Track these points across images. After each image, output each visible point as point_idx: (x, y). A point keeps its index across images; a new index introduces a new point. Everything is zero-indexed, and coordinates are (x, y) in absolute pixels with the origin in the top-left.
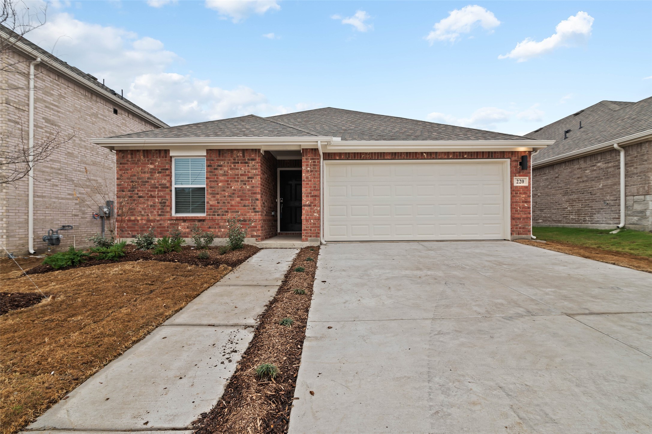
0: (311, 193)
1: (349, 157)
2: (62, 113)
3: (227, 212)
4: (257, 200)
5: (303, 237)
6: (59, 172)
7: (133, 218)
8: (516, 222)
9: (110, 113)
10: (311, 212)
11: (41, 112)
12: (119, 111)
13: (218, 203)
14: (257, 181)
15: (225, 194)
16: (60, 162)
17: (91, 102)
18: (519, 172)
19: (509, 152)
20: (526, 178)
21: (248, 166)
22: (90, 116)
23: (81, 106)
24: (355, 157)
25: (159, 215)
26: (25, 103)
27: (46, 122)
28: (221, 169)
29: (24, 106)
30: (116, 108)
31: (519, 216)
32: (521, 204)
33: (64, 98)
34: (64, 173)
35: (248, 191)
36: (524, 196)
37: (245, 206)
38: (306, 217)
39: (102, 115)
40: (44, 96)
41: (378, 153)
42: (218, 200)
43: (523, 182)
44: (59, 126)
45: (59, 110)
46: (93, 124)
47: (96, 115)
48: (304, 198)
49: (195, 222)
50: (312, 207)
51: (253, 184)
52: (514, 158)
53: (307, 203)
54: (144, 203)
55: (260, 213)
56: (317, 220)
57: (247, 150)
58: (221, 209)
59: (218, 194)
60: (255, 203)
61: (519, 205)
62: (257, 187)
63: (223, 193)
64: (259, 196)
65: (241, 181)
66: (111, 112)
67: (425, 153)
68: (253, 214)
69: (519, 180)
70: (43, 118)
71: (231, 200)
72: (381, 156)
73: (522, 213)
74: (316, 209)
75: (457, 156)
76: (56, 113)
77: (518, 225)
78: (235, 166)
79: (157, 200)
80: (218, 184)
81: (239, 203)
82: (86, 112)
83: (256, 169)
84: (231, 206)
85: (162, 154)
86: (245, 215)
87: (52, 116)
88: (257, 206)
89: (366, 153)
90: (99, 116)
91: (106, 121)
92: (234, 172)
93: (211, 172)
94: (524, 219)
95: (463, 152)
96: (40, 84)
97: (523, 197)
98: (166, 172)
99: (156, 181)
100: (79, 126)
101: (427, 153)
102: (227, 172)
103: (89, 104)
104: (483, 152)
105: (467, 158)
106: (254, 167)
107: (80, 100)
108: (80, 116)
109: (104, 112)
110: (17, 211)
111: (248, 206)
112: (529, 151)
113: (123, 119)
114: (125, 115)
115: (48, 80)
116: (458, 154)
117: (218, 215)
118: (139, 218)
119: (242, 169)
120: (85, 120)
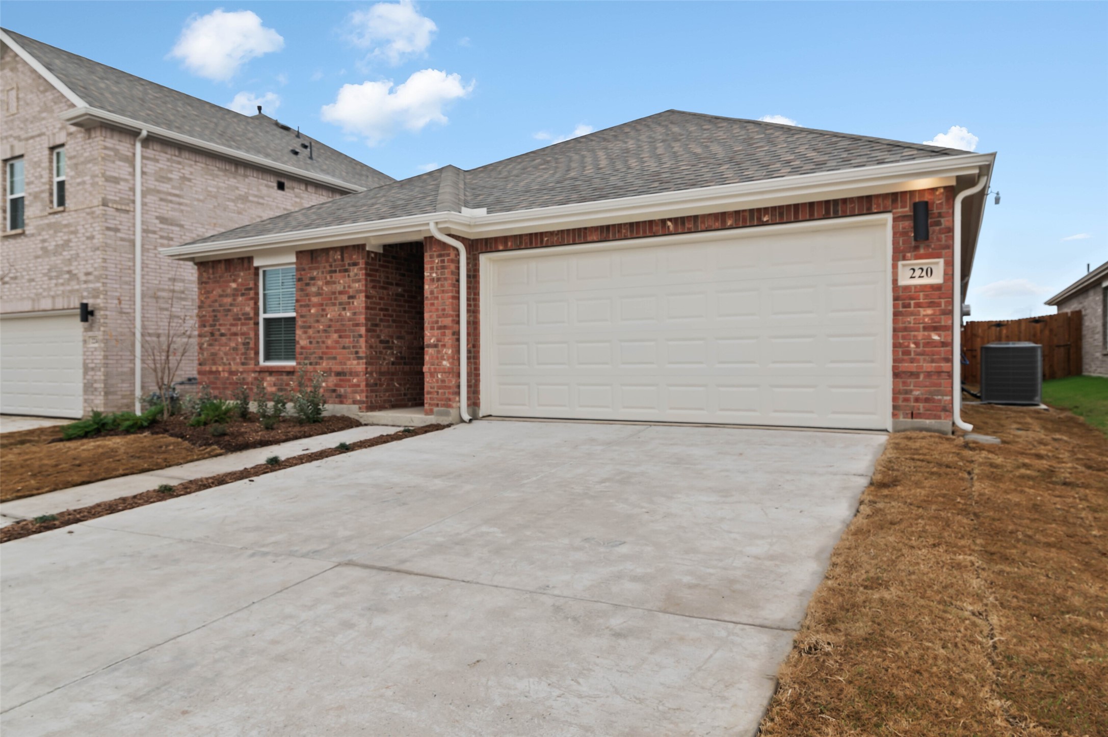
0: (437, 322)
1: (521, 243)
2: (186, 205)
3: (321, 358)
4: (361, 336)
5: (426, 406)
6: (183, 296)
7: (214, 368)
8: (904, 383)
9: (271, 190)
10: (437, 358)
11: (153, 209)
12: (287, 184)
13: (311, 343)
14: (360, 302)
15: (318, 327)
16: (183, 281)
17: (235, 178)
18: (916, 248)
19: (885, 196)
20: (937, 263)
21: (349, 276)
22: (233, 201)
23: (219, 188)
24: (531, 243)
25: (243, 364)
26: (129, 199)
27: (161, 222)
28: (314, 285)
29: (128, 204)
30: (283, 180)
31: (913, 367)
32: (920, 335)
33: (189, 180)
34: (190, 296)
35: (349, 321)
36: (929, 311)
37: (344, 348)
38: (430, 369)
39: (256, 196)
40: (157, 183)
41: (574, 230)
42: (309, 337)
43: (929, 272)
44: (181, 226)
45: (182, 200)
46: (239, 213)
47: (244, 199)
48: (427, 333)
49: (282, 375)
50: (440, 348)
51: (355, 308)
52: (900, 211)
53: (432, 341)
54: (226, 345)
55: (364, 361)
56: (447, 374)
57: (347, 247)
58: (314, 353)
59: (310, 327)
60: (358, 342)
61: (915, 336)
62: (361, 313)
63: (316, 325)
64: (363, 330)
65: (340, 304)
66: (272, 187)
67: (670, 220)
68: (355, 362)
69: (916, 268)
70: (157, 218)
71: (326, 337)
72: (579, 236)
73: (924, 360)
74: (446, 353)
75: (744, 220)
76: (177, 206)
77: (911, 391)
78: (331, 277)
79: (240, 340)
80: (310, 311)
81: (337, 342)
82: (227, 196)
83: (359, 281)
84: (327, 347)
85: (246, 265)
86: (345, 364)
87: (170, 213)
88: (361, 347)
89: (551, 233)
90: (251, 198)
91: (262, 204)
92: (330, 288)
93: (302, 290)
94: (929, 374)
95: (759, 210)
96: (151, 167)
97: (927, 315)
98: (249, 294)
99: (239, 308)
100: (214, 221)
101: (675, 220)
102: (322, 289)
103: (232, 182)
104: (811, 204)
105: (770, 222)
106: (357, 277)
107: (216, 179)
108: (216, 204)
109: (259, 190)
110: (119, 357)
111: (349, 348)
112: (945, 188)
113: (296, 197)
114: (299, 189)
115: (164, 159)
116: (747, 214)
117: (311, 364)
118: (220, 369)
119: (341, 282)
120: (225, 209)
